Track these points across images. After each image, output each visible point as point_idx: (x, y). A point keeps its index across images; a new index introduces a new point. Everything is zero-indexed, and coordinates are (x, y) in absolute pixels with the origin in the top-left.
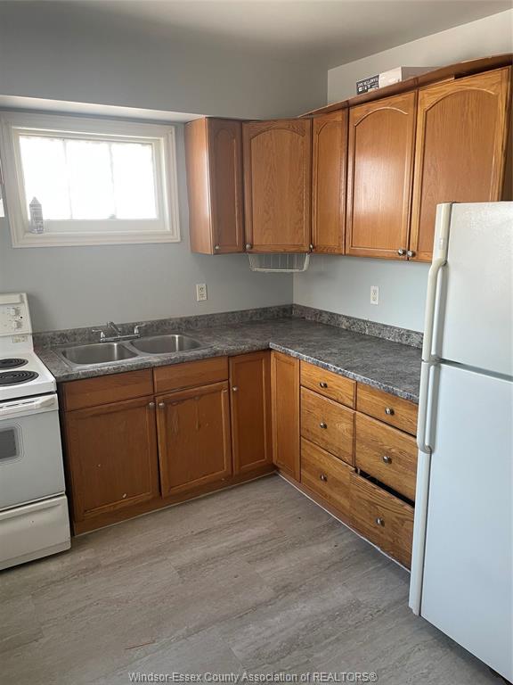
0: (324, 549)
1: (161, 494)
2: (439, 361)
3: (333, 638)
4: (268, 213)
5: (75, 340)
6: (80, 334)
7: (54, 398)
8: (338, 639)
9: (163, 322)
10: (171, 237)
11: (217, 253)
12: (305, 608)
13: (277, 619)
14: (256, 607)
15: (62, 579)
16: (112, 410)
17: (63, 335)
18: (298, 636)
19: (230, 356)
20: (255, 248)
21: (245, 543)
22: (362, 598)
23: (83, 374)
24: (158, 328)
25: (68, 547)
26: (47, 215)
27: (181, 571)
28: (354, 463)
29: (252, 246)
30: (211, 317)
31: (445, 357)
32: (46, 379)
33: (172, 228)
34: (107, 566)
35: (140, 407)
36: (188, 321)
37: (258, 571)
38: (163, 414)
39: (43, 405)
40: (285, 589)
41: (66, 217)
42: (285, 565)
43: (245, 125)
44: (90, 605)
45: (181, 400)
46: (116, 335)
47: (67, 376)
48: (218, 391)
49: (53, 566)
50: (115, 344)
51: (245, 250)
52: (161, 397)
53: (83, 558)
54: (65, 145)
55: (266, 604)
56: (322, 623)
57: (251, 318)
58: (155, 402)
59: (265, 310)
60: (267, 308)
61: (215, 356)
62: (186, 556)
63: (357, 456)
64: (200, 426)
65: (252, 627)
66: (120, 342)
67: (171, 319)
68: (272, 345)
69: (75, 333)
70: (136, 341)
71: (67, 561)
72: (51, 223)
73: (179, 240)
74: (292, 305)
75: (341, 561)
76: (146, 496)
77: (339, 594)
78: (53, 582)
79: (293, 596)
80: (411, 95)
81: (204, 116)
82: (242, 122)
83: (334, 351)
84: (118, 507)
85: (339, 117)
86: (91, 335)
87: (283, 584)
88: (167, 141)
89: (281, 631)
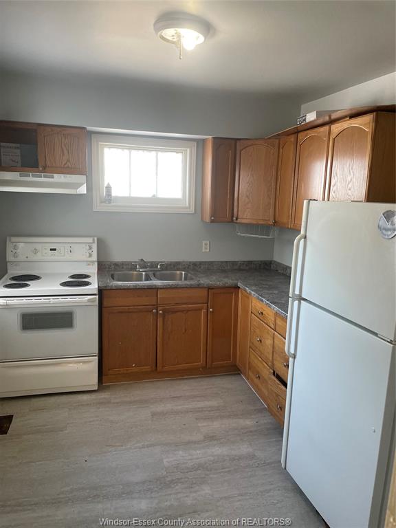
0: (248, 422)
1: (156, 369)
2: (301, 299)
3: (227, 470)
4: (248, 198)
5: (123, 268)
6: (126, 265)
7: (95, 298)
8: (229, 471)
9: (178, 263)
10: (188, 210)
11: (212, 221)
12: (218, 451)
13: (198, 452)
14: (189, 443)
15: (88, 405)
16: (131, 310)
17: (116, 264)
18: (206, 464)
19: (209, 288)
20: (239, 221)
21: (199, 408)
22: (259, 454)
23: (115, 286)
24: (174, 266)
25: (96, 388)
26: (114, 193)
27: (154, 414)
28: (272, 367)
29: (237, 219)
30: (211, 263)
31: (303, 296)
32: (94, 287)
33: (189, 204)
34: (114, 403)
35: (147, 311)
36: (195, 264)
37: (199, 425)
38: (161, 319)
39: (89, 300)
40: (211, 438)
41: (127, 195)
42: (217, 426)
43: (238, 142)
44: (97, 420)
45: (175, 312)
46: (146, 268)
47: (106, 287)
48: (200, 310)
49: (85, 397)
50: (144, 273)
51: (232, 221)
52: (161, 308)
53: (102, 396)
54: (130, 153)
55: (195, 442)
56: (224, 461)
57: (240, 266)
58: (157, 310)
59: (250, 262)
60: (252, 261)
61: (199, 287)
62: (160, 408)
63: (275, 362)
64: (186, 331)
65: (181, 452)
66: (147, 273)
67: (184, 262)
68: (240, 284)
69: (123, 264)
70: (158, 273)
71: (93, 396)
72: (116, 198)
73: (193, 212)
74: (271, 261)
75: (256, 431)
76: (147, 368)
77: (244, 449)
78: (82, 405)
79: (215, 442)
80: (327, 128)
81: (210, 137)
82: (237, 140)
83: (276, 292)
84: (130, 371)
85: (292, 138)
86: (132, 266)
87: (212, 435)
88: (191, 152)
89: (197, 459)
